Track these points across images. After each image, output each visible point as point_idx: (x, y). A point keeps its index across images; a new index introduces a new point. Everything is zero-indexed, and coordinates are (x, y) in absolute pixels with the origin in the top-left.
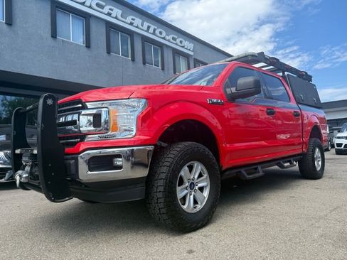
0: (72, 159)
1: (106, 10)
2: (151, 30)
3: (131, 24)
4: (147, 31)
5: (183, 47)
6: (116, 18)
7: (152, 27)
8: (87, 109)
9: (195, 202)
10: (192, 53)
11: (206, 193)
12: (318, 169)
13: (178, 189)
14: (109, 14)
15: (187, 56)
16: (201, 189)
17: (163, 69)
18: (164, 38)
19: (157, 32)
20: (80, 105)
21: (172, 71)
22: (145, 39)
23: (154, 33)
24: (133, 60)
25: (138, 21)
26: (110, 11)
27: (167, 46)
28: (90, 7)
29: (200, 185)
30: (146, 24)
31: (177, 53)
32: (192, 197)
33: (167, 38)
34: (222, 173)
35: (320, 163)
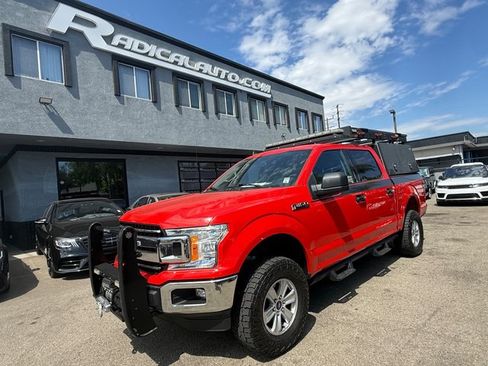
0: (154, 289)
1: (172, 58)
2: (223, 76)
3: (201, 71)
4: (219, 77)
5: (259, 90)
6: (183, 66)
7: (224, 72)
8: (166, 236)
9: (283, 321)
10: (269, 96)
11: (294, 310)
12: (416, 244)
13: (265, 314)
14: (175, 63)
15: (263, 99)
16: (289, 307)
17: (238, 117)
18: (237, 83)
19: (230, 77)
20: (159, 231)
21: (248, 119)
22: (216, 86)
23: (226, 79)
24: (205, 111)
25: (207, 67)
26: (177, 60)
27: (241, 91)
28: (155, 57)
29: (287, 303)
30: (217, 69)
31: (252, 97)
32: (279, 317)
33: (241, 82)
34: (310, 281)
35: (418, 238)
